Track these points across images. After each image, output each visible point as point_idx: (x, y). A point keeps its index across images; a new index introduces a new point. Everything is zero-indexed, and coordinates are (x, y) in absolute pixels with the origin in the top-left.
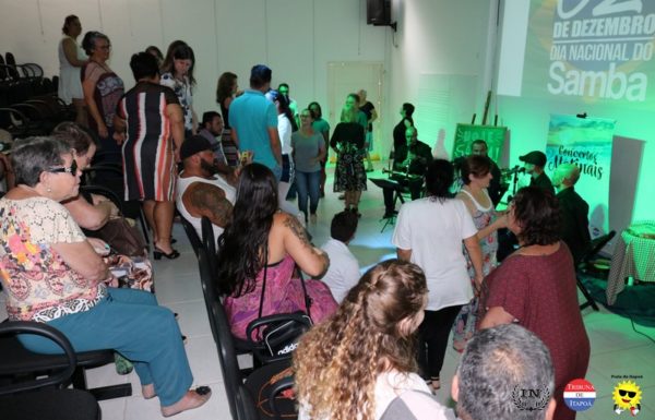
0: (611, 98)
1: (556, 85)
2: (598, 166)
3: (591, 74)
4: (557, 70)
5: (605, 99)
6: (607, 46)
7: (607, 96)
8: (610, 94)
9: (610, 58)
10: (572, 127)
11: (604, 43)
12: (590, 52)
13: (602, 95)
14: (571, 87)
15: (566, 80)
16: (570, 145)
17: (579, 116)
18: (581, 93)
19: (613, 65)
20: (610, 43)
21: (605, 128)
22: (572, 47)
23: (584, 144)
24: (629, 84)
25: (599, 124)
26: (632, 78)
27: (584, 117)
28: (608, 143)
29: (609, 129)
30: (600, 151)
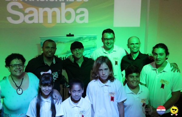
0: (65, 22)
1: (16, 18)
3: (47, 9)
4: (15, 8)
5: (61, 23)
7: (63, 22)
8: (64, 20)
10: (63, 43)
13: (58, 21)
14: (31, 18)
15: (25, 14)
16: (65, 54)
17: (67, 36)
18: (41, 21)
19: (63, 5)
21: (90, 40)
24: (77, 14)
25: (85, 38)
26: (79, 11)
27: (73, 35)
28: (94, 47)
29: (93, 39)
30: (88, 53)
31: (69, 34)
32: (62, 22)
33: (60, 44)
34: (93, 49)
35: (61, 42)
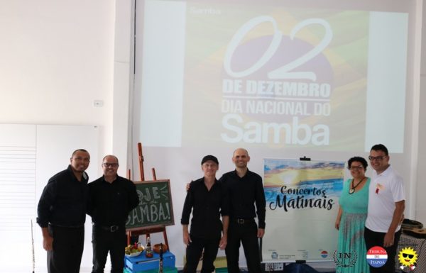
0: (298, 144)
1: (233, 135)
2: (327, 200)
3: (274, 125)
4: (232, 121)
5: (291, 144)
6: (288, 104)
8: (296, 140)
9: (292, 113)
10: (296, 169)
11: (285, 101)
12: (270, 107)
13: (288, 141)
14: (252, 136)
15: (245, 131)
18: (265, 140)
19: (296, 119)
20: (291, 101)
22: (249, 102)
23: (307, 183)
24: (313, 133)
25: (328, 166)
26: (316, 129)
27: (309, 159)
28: (339, 180)
29: (339, 168)
30: (330, 187)
31: (303, 157)
32: (293, 143)
33: (290, 170)
34: (338, 182)
35: (292, 168)
